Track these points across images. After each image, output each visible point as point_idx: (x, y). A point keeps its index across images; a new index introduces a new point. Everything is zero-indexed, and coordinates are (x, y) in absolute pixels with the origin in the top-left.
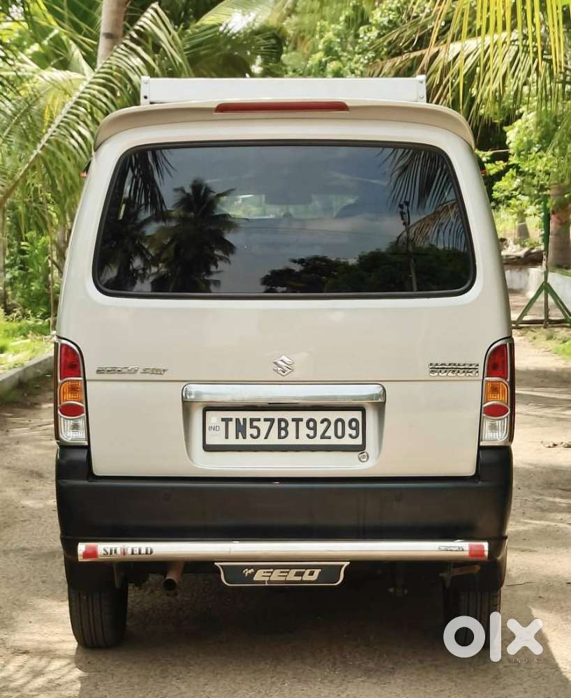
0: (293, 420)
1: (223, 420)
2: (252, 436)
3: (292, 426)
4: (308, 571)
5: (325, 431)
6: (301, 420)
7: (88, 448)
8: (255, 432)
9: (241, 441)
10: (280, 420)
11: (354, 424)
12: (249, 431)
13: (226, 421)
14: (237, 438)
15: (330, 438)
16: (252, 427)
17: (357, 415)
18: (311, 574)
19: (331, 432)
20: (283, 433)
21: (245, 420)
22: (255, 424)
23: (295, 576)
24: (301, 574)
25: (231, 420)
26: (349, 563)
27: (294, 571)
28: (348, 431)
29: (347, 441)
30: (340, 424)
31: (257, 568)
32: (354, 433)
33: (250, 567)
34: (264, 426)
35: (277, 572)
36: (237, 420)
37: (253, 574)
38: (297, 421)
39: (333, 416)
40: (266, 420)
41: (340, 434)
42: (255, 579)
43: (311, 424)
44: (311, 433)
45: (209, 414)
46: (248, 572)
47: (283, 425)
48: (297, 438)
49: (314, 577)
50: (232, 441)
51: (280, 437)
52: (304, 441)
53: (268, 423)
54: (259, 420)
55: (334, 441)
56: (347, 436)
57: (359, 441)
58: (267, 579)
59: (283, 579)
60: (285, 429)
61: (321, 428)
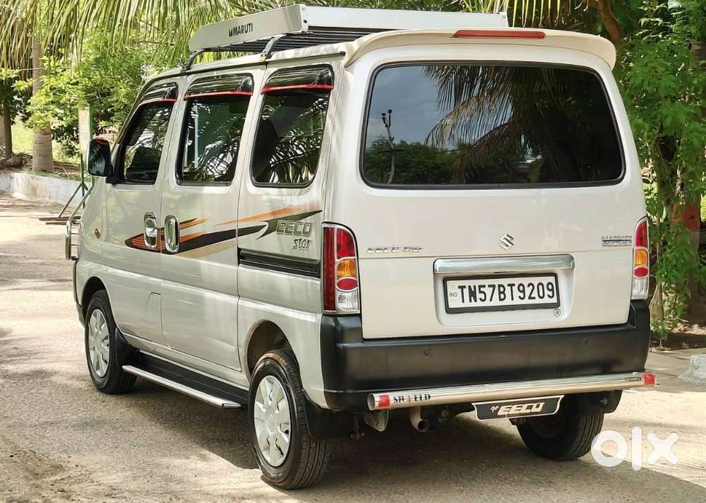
0: (509, 285)
1: (459, 287)
2: (481, 299)
3: (508, 289)
4: (536, 405)
5: (531, 294)
6: (514, 285)
7: (360, 315)
8: (482, 296)
9: (473, 304)
10: (500, 286)
11: (550, 287)
12: (479, 296)
13: (462, 288)
14: (470, 301)
15: (534, 298)
16: (480, 292)
17: (552, 279)
18: (538, 406)
19: (535, 294)
20: (502, 296)
21: (475, 287)
22: (482, 289)
23: (527, 409)
24: (530, 407)
25: (465, 287)
26: (563, 396)
27: (525, 406)
28: (547, 292)
29: (546, 300)
30: (540, 287)
31: (500, 405)
32: (551, 293)
33: (495, 405)
34: (488, 291)
35: (514, 407)
36: (470, 287)
37: (498, 410)
38: (511, 285)
39: (535, 281)
40: (489, 286)
41: (541, 295)
42: (499, 414)
43: (521, 288)
44: (522, 295)
45: (449, 283)
46: (493, 409)
47: (502, 289)
48: (512, 299)
49: (539, 409)
50: (467, 304)
51: (500, 300)
52: (517, 302)
53: (492, 288)
54: (484, 286)
55: (538, 301)
56: (546, 296)
57: (554, 300)
58: (507, 413)
59: (518, 412)
60: (503, 293)
61: (528, 290)
